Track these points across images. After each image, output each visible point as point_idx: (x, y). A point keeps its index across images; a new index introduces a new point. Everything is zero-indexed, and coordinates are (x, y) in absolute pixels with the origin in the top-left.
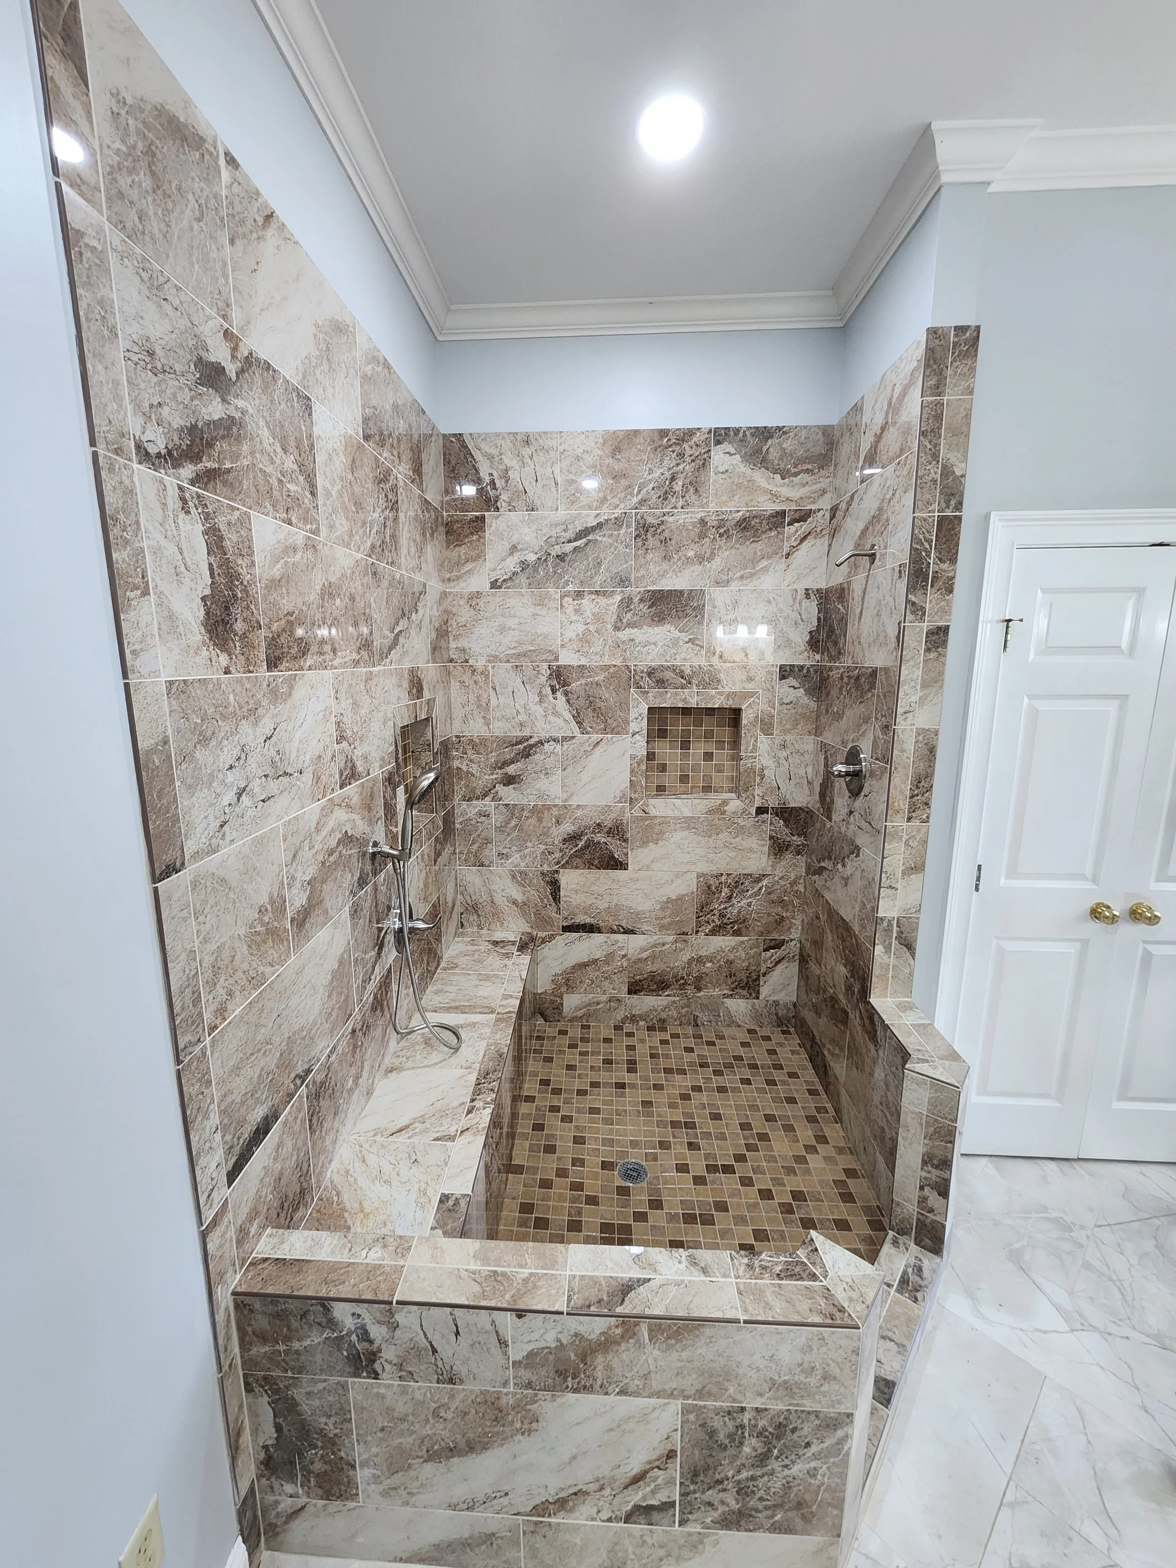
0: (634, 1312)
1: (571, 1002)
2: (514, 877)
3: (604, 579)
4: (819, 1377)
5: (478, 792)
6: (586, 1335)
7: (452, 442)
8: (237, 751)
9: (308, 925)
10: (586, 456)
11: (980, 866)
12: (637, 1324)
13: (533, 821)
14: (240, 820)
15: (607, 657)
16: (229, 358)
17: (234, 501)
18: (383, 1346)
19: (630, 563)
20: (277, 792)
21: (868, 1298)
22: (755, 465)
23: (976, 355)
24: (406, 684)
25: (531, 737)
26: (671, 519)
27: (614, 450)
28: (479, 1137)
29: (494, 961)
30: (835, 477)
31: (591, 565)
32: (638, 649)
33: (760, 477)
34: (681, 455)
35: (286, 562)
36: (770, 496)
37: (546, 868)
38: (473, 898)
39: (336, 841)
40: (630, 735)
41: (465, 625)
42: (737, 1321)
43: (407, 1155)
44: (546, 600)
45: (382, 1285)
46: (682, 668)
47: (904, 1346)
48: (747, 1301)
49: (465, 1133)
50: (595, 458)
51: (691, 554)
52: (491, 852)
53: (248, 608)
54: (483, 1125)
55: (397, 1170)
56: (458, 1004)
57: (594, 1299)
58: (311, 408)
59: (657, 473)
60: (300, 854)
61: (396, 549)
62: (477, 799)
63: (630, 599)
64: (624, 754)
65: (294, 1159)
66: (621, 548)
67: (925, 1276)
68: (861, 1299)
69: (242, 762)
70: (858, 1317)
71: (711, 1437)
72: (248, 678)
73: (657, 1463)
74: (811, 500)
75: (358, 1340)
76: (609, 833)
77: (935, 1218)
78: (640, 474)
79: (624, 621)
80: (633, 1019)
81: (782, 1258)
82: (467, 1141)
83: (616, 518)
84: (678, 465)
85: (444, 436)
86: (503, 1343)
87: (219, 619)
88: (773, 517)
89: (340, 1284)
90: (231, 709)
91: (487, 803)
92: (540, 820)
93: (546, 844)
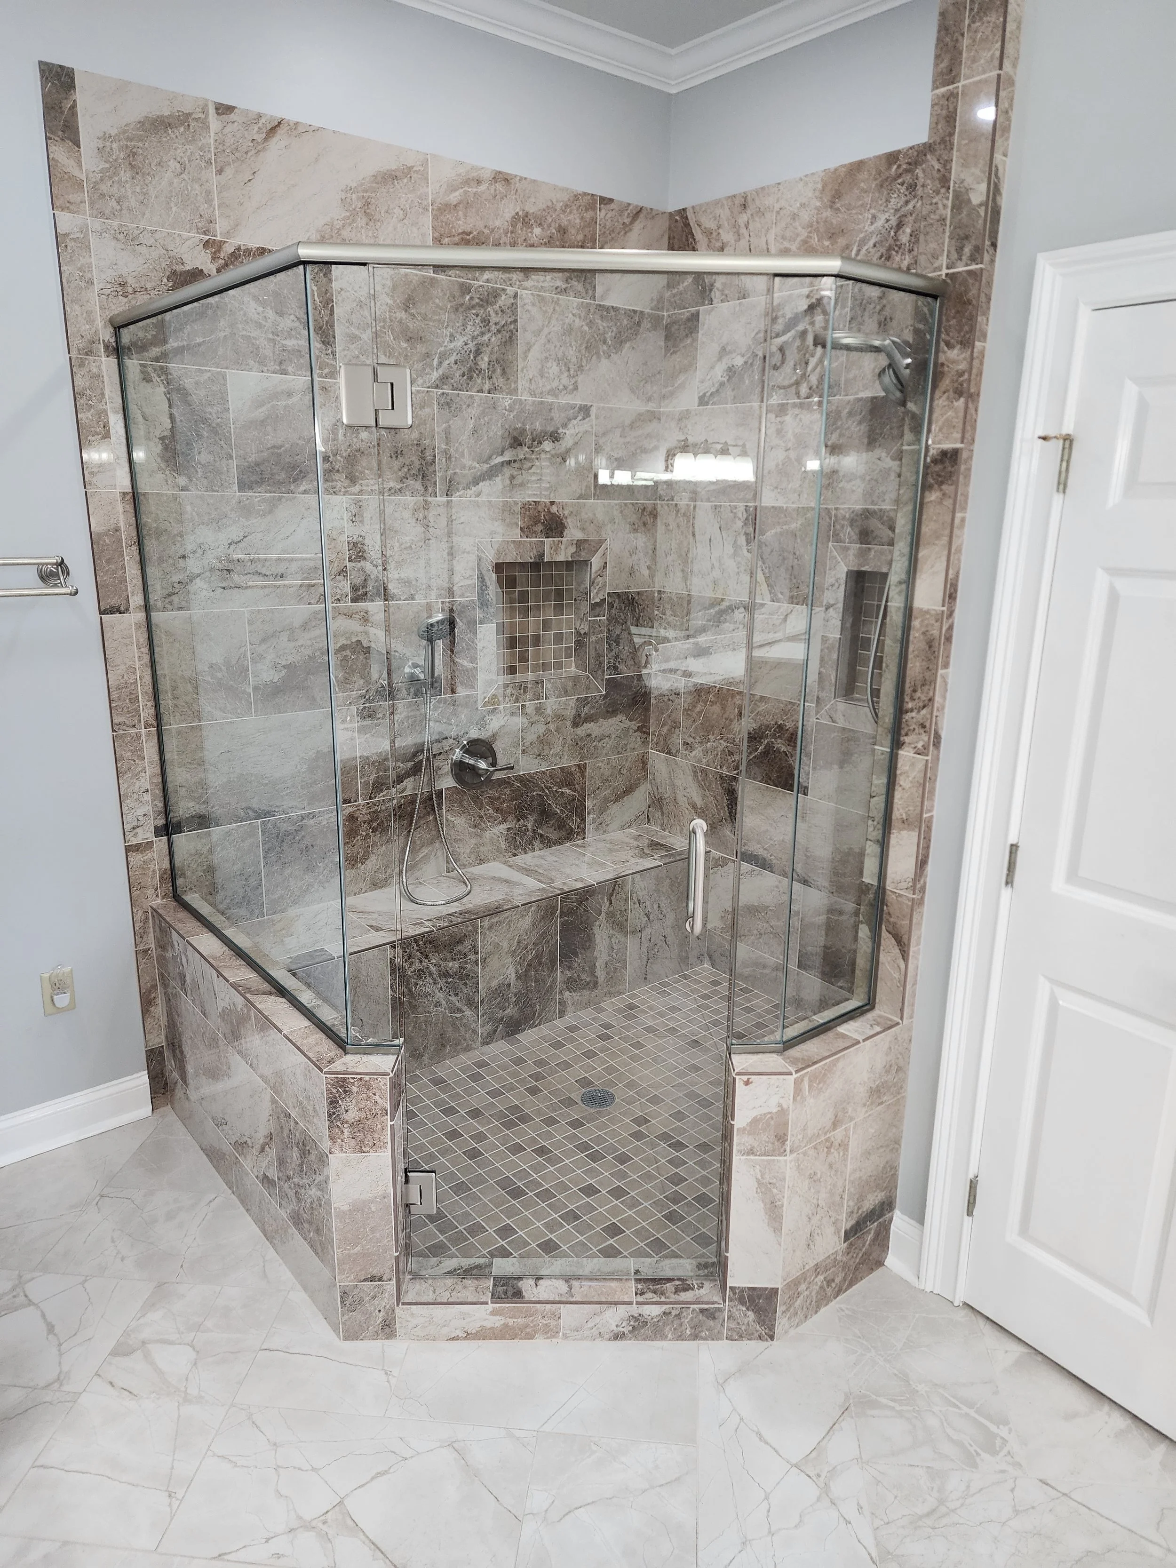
2: (695, 774)
3: (811, 382)
4: (312, 1108)
6: (238, 1008)
9: (280, 701)
11: (1012, 848)
13: (716, 708)
15: (805, 496)
16: (209, 260)
17: (206, 365)
18: (187, 974)
20: (245, 585)
24: (515, 519)
25: (723, 600)
27: (833, 196)
31: (799, 364)
32: (841, 485)
34: (912, 188)
37: (725, 772)
38: (660, 790)
39: (340, 645)
40: (824, 608)
42: (281, 1032)
44: (750, 416)
46: (892, 514)
49: (392, 932)
50: (813, 212)
52: (678, 739)
53: (216, 443)
56: (535, 869)
57: (249, 986)
59: (881, 221)
60: (275, 640)
61: (505, 374)
63: (838, 413)
65: (239, 867)
71: (282, 1132)
72: (212, 496)
73: (267, 1140)
75: (180, 962)
76: (789, 739)
78: (861, 226)
79: (830, 442)
84: (906, 203)
85: (672, 213)
86: (215, 995)
90: (188, 516)
91: (675, 678)
92: (724, 708)
93: (727, 740)
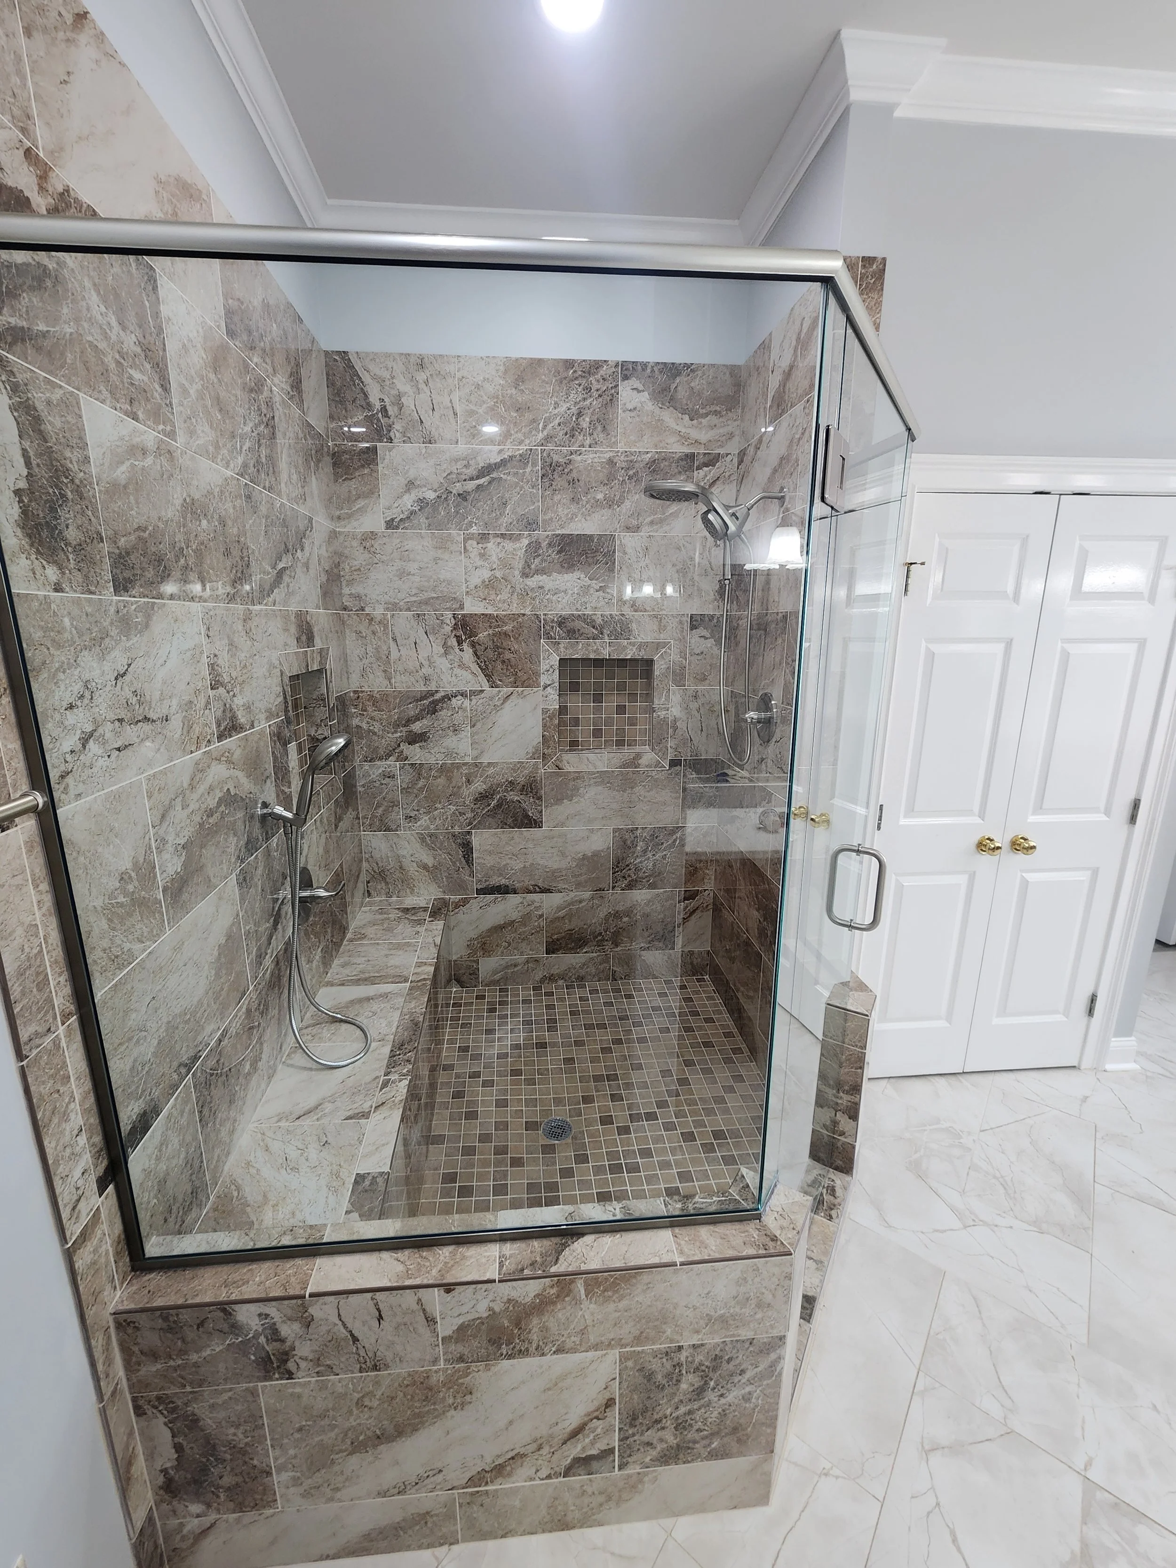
0: (570, 1269)
1: (488, 966)
2: (423, 839)
3: (510, 520)
4: (753, 1306)
5: (381, 752)
6: (519, 1300)
7: (335, 360)
8: (78, 687)
9: (185, 896)
10: (487, 385)
11: (881, 806)
12: (572, 1282)
13: (441, 781)
14: (88, 772)
15: (515, 605)
16: (36, 188)
17: (56, 376)
18: (297, 1344)
19: (536, 504)
20: (137, 741)
21: (798, 1224)
22: (663, 404)
23: (882, 289)
24: (293, 629)
25: (437, 692)
26: (579, 458)
27: (516, 380)
28: (396, 1112)
29: (404, 930)
30: (742, 420)
31: (496, 506)
32: (548, 597)
33: (669, 417)
34: (588, 389)
35: (133, 466)
36: (678, 438)
37: (457, 830)
38: (380, 864)
39: (217, 799)
40: (542, 688)
41: (359, 570)
42: (674, 1264)
43: (315, 1138)
44: (449, 543)
45: (293, 1279)
46: (594, 617)
47: (822, 1262)
48: (683, 1242)
49: (380, 1108)
50: (498, 387)
51: (600, 496)
52: (398, 815)
53: (83, 513)
54: (399, 1098)
55: (305, 1155)
56: (367, 975)
57: (527, 1262)
58: (155, 281)
59: (563, 407)
60: (172, 813)
61: (274, 472)
62: (381, 759)
63: (539, 544)
64: (535, 708)
65: (182, 1156)
66: (526, 488)
67: (837, 1194)
68: (792, 1226)
69: (86, 701)
70: (789, 1244)
71: (649, 1380)
72: (89, 601)
73: (596, 1414)
74: (720, 443)
75: (268, 1340)
76: (522, 790)
77: (845, 1140)
78: (546, 408)
79: (533, 566)
80: (552, 979)
81: (715, 1199)
82: (382, 1116)
83: (521, 455)
84: (584, 399)
85: (327, 353)
86: (431, 1321)
87: (43, 521)
88: (682, 460)
89: (243, 1284)
90: (67, 635)
91: (392, 764)
92: (449, 779)
93: (456, 804)
